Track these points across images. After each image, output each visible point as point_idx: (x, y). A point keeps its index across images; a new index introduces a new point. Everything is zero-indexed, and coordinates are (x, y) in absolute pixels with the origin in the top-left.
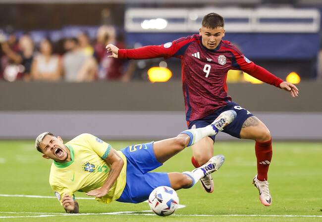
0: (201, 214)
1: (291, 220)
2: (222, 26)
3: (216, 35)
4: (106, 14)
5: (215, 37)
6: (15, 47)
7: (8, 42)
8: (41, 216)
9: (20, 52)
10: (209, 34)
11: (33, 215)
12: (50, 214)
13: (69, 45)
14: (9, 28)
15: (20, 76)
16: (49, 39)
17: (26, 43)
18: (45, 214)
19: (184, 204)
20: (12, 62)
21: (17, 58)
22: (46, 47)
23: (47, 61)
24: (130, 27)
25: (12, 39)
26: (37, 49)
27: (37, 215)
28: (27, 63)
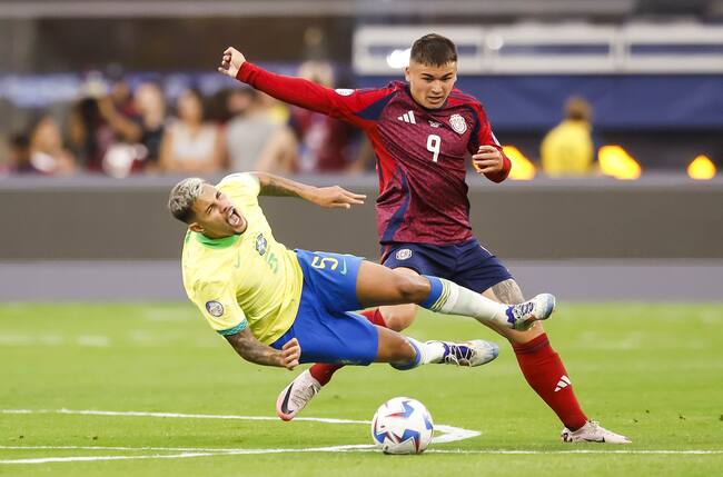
0: (513, 449)
1: (700, 460)
2: (455, 59)
3: (445, 78)
4: (314, 38)
5: (442, 83)
6: (127, 107)
7: (111, 98)
8: (183, 455)
9: (135, 116)
10: (430, 78)
11: (166, 453)
12: (201, 452)
13: (239, 102)
14: (115, 68)
15: (138, 166)
16: (196, 90)
17: (148, 99)
18: (190, 452)
19: (479, 429)
20: (120, 138)
21: (131, 130)
22: (190, 106)
23: (194, 137)
24: (364, 64)
25: (120, 90)
26: (172, 111)
27: (174, 453)
28: (152, 140)
